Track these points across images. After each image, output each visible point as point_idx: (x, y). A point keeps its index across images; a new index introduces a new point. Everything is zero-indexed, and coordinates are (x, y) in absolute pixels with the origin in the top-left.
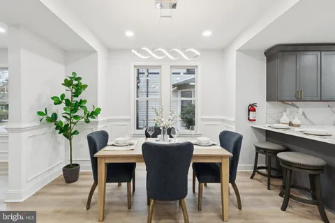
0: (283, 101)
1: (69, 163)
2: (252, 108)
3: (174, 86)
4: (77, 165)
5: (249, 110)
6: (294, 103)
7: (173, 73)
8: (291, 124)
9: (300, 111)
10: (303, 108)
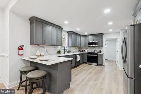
0: (38, 45)
5: (19, 50)
6: (43, 46)
8: (40, 55)
9: (45, 49)
10: (46, 48)
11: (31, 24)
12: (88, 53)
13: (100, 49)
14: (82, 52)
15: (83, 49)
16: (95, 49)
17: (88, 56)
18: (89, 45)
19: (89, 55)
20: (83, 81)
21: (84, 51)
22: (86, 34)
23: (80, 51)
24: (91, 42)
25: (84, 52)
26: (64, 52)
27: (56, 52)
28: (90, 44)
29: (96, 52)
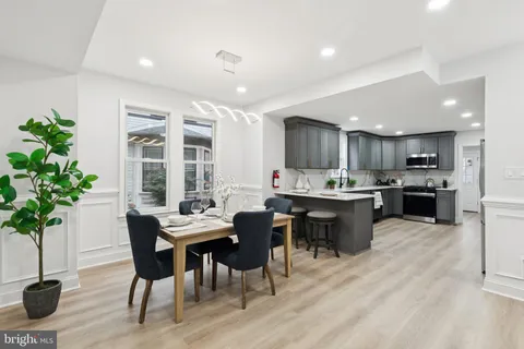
0: (296, 169)
1: (37, 281)
2: (275, 175)
3: (131, 135)
4: (56, 282)
5: (274, 177)
7: (129, 114)
10: (309, 174)
11: (287, 129)
12: (406, 189)
13: (446, 178)
14: (387, 184)
15: (387, 177)
16: (428, 177)
17: (405, 196)
18: (408, 164)
19: (409, 194)
20: (396, 244)
21: (394, 181)
22: (399, 133)
23: (379, 183)
24: (415, 156)
25: (393, 186)
26: (341, 184)
27: (324, 183)
28: (411, 161)
29: (430, 185)
